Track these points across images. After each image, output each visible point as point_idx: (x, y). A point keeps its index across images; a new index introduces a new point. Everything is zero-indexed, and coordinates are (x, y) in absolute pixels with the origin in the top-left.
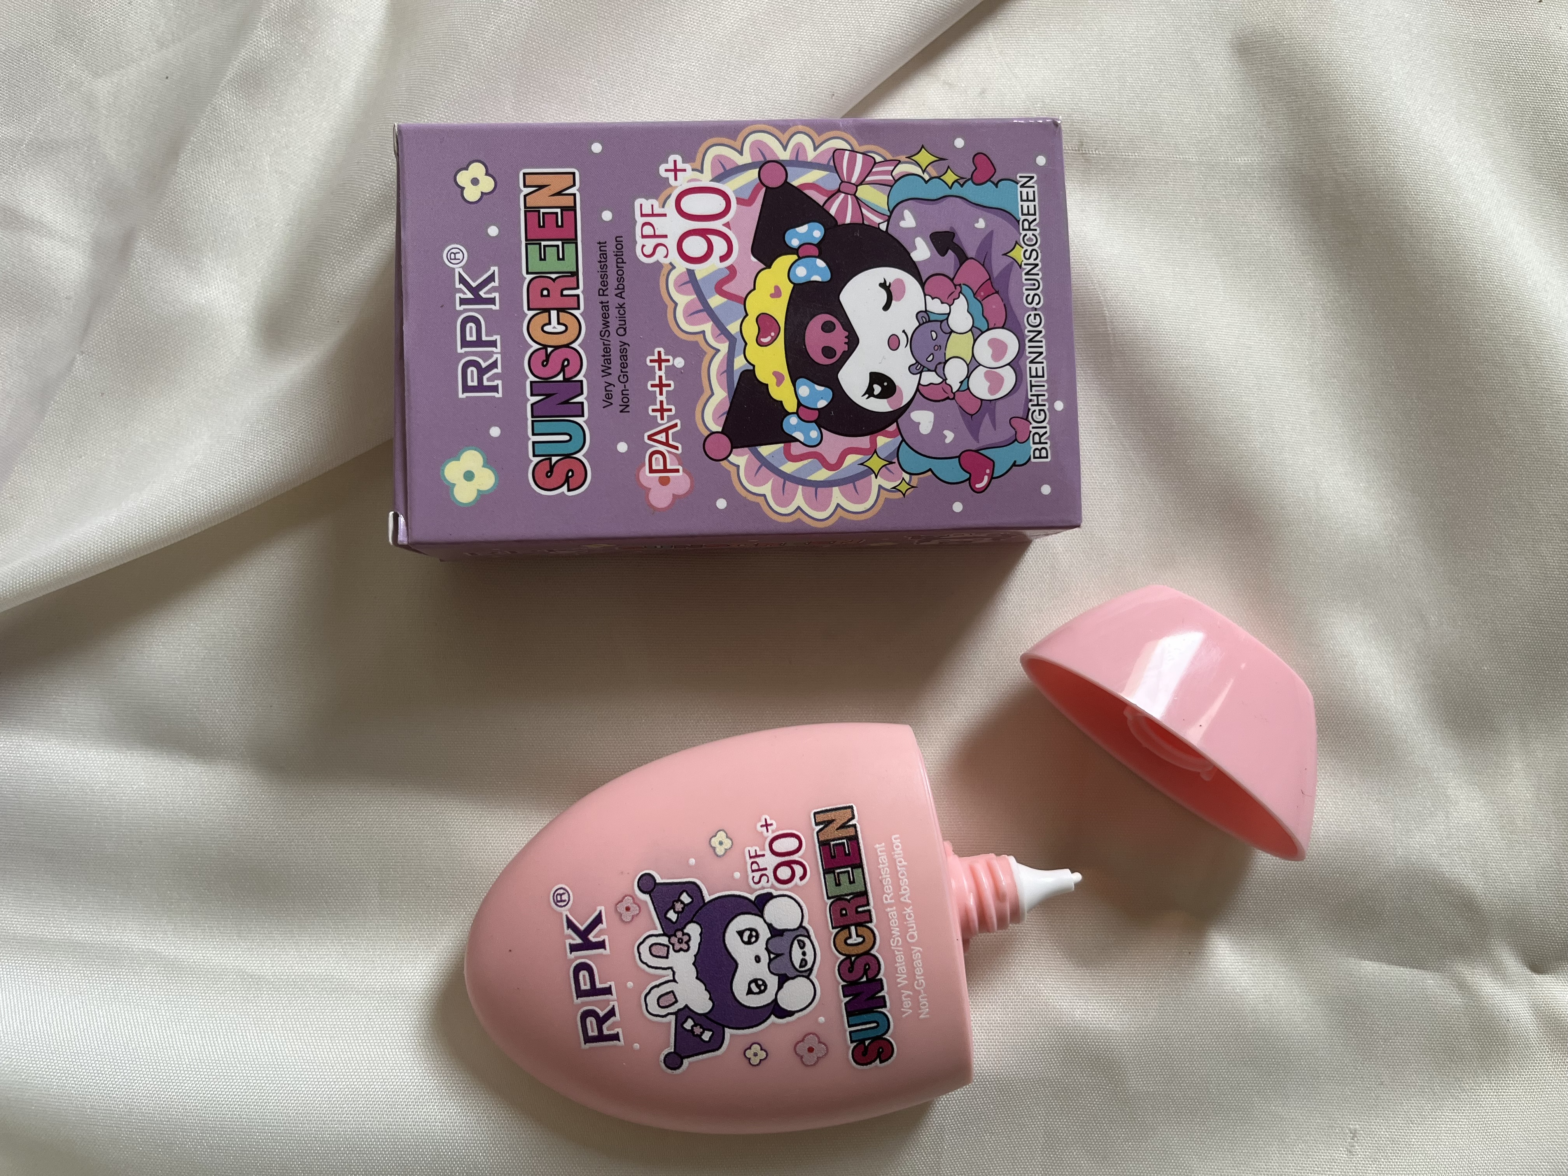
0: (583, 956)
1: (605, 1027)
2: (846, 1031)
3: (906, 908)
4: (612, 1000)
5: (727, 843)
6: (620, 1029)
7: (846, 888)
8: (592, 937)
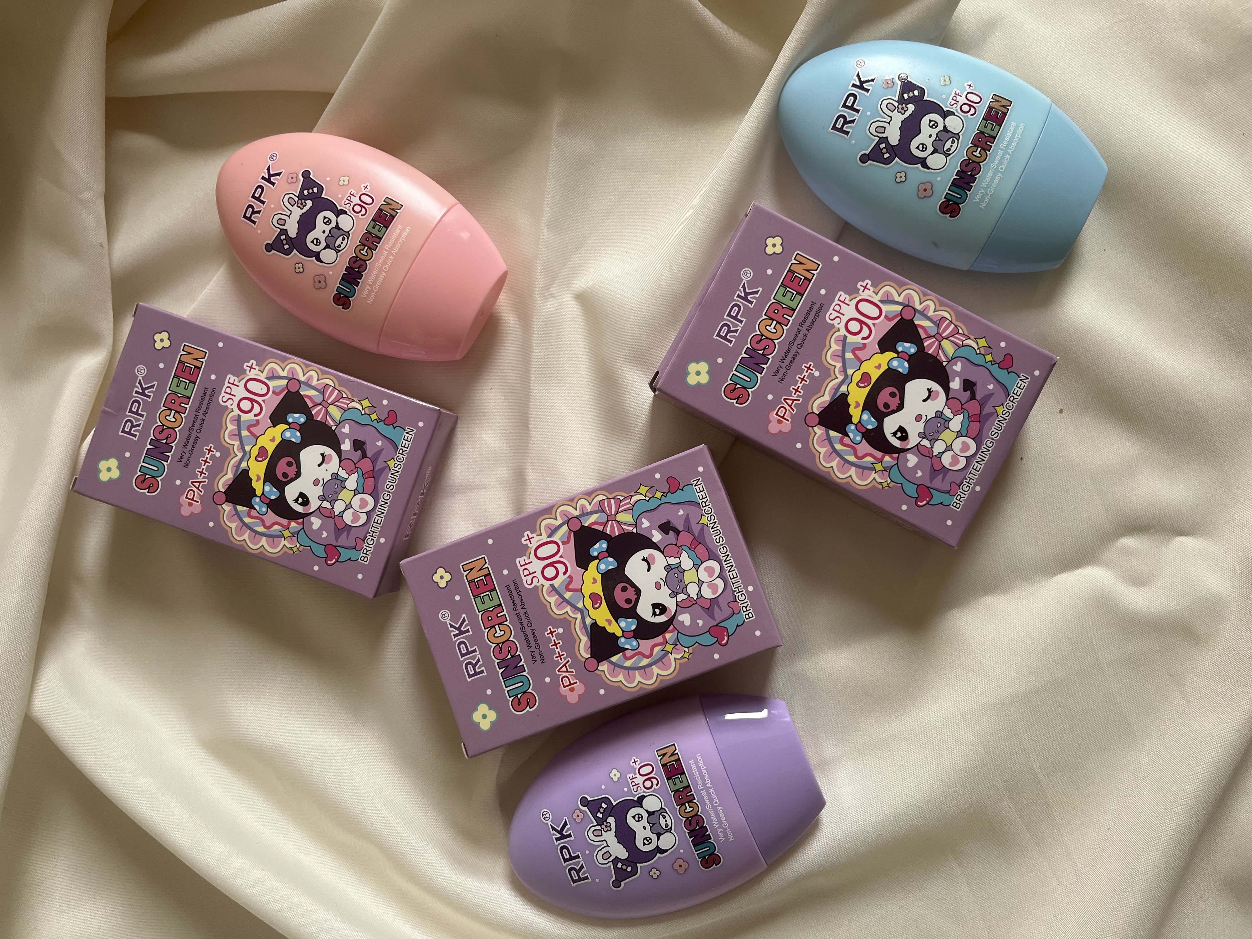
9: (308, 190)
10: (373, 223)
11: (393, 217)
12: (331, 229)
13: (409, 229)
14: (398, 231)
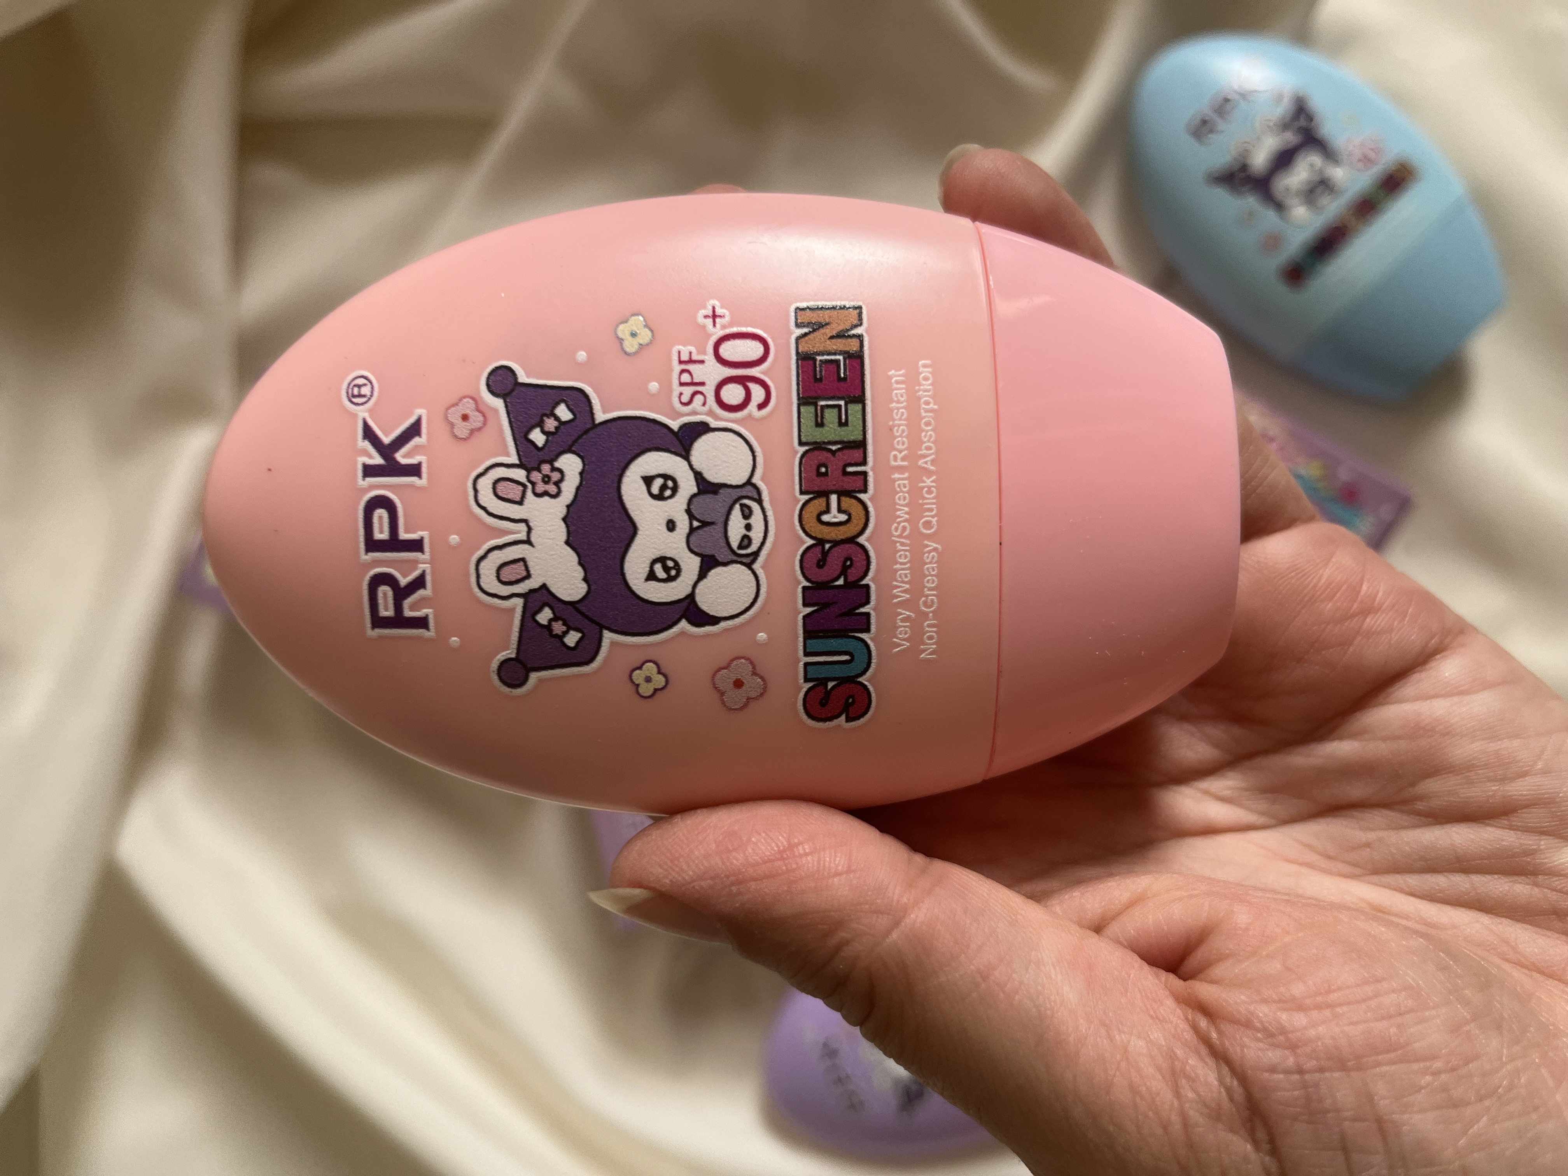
0: (382, 486)
1: (407, 603)
2: (799, 661)
3: (924, 478)
4: (423, 562)
5: (645, 336)
6: (431, 610)
7: (831, 431)
8: (402, 457)
9: (540, 424)
10: (808, 411)
11: (856, 358)
12: (689, 504)
13: (924, 366)
14: (899, 392)
